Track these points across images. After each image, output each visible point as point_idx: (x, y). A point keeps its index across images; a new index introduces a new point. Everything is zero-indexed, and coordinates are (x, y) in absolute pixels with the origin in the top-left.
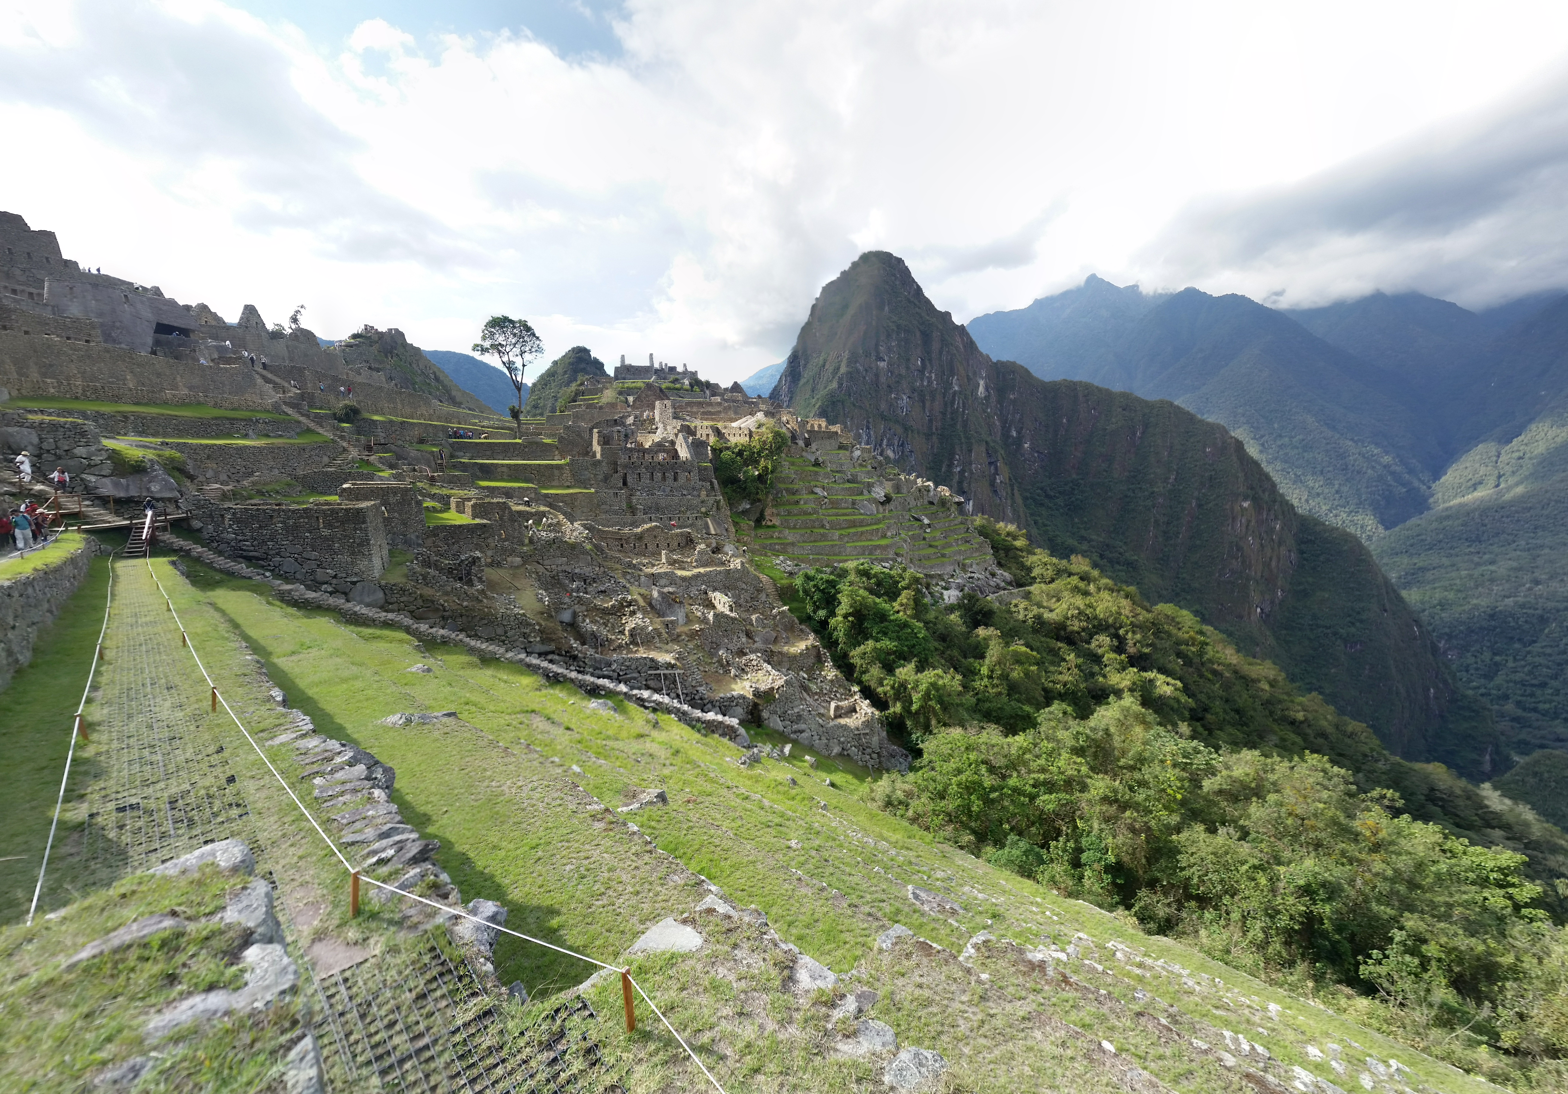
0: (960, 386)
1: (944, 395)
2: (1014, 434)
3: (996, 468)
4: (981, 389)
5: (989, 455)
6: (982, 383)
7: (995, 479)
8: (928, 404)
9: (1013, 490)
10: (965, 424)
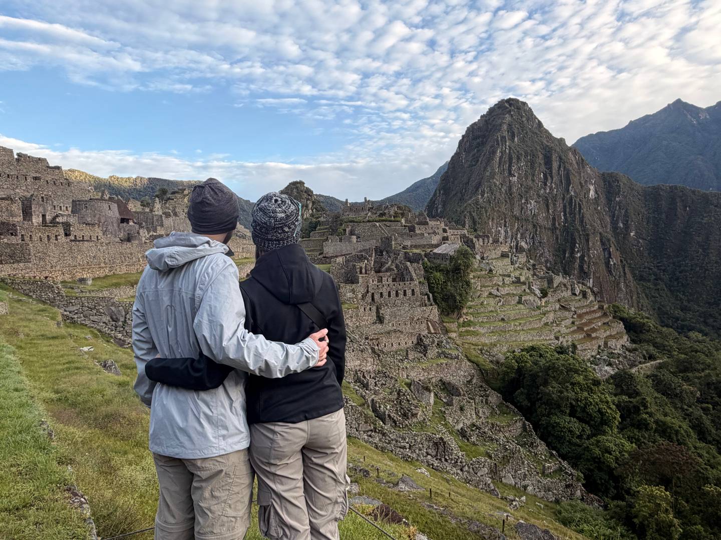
0: (575, 192)
1: (563, 199)
2: (621, 225)
3: (610, 253)
4: (592, 193)
5: (603, 243)
6: (592, 187)
7: (609, 261)
8: (551, 207)
9: (624, 270)
10: (582, 221)
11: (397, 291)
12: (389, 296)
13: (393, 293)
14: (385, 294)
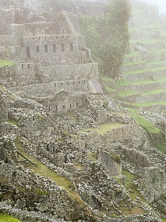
11: (54, 45)
12: (46, 51)
13: (50, 48)
14: (42, 48)
